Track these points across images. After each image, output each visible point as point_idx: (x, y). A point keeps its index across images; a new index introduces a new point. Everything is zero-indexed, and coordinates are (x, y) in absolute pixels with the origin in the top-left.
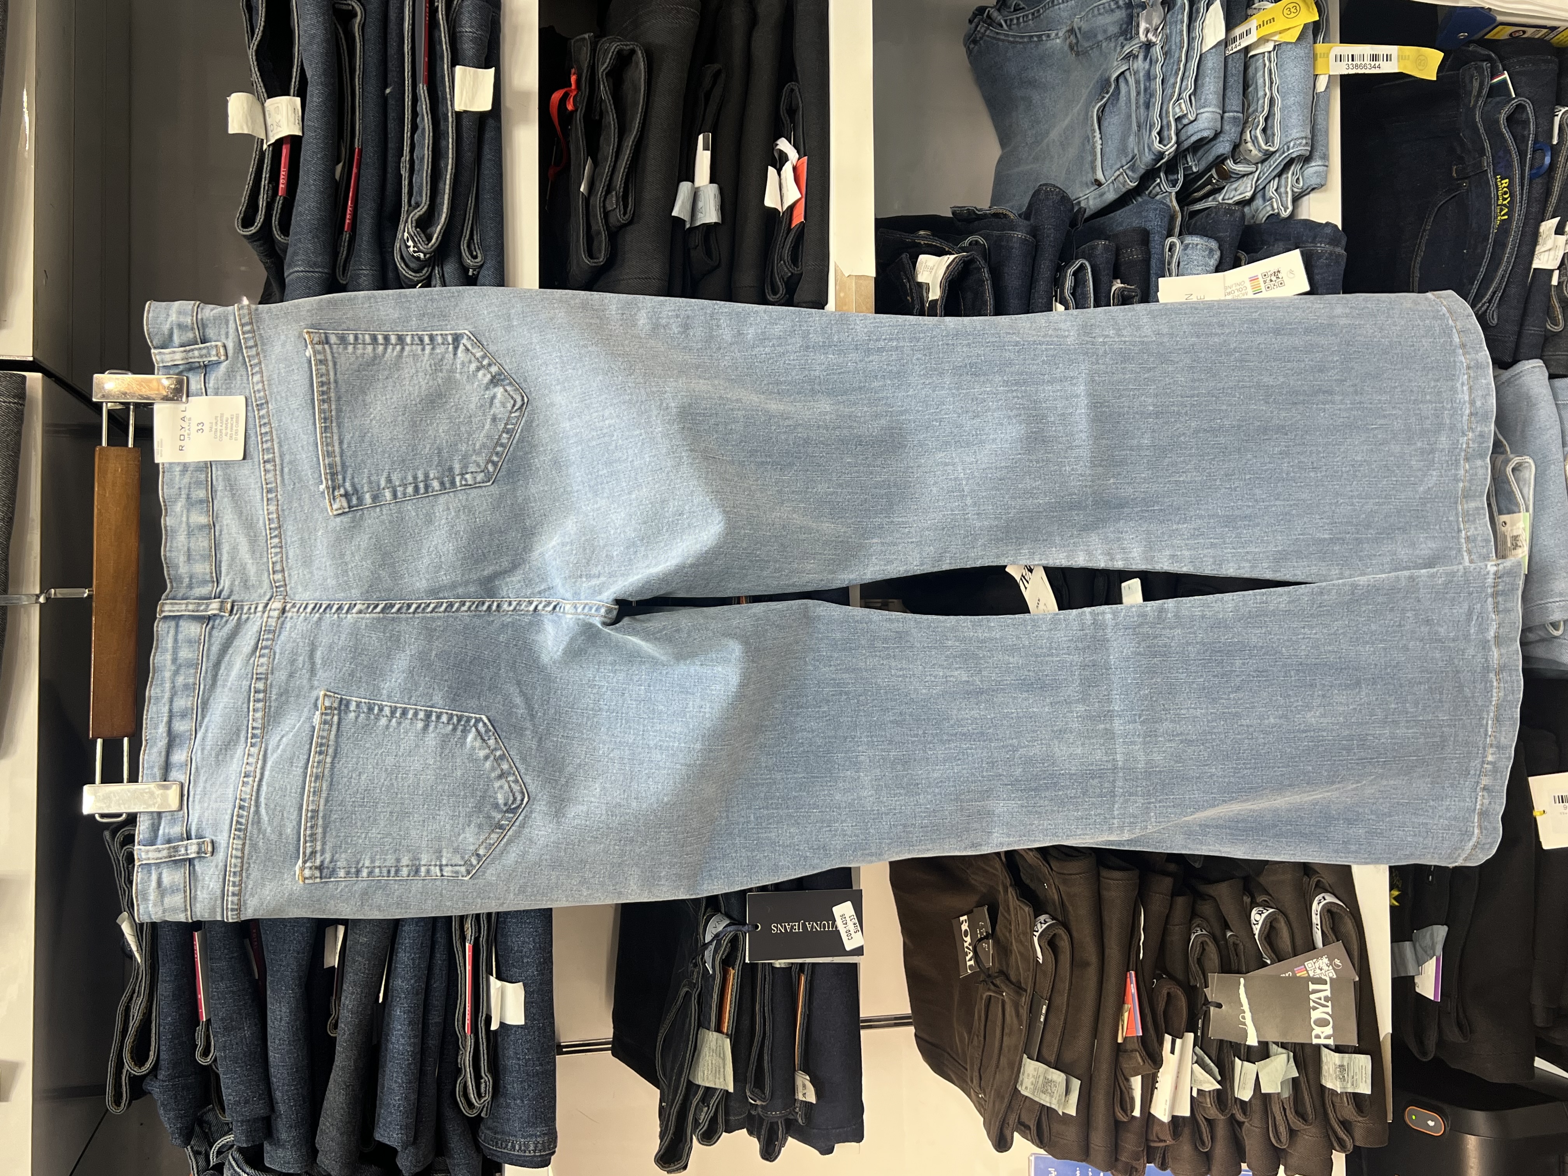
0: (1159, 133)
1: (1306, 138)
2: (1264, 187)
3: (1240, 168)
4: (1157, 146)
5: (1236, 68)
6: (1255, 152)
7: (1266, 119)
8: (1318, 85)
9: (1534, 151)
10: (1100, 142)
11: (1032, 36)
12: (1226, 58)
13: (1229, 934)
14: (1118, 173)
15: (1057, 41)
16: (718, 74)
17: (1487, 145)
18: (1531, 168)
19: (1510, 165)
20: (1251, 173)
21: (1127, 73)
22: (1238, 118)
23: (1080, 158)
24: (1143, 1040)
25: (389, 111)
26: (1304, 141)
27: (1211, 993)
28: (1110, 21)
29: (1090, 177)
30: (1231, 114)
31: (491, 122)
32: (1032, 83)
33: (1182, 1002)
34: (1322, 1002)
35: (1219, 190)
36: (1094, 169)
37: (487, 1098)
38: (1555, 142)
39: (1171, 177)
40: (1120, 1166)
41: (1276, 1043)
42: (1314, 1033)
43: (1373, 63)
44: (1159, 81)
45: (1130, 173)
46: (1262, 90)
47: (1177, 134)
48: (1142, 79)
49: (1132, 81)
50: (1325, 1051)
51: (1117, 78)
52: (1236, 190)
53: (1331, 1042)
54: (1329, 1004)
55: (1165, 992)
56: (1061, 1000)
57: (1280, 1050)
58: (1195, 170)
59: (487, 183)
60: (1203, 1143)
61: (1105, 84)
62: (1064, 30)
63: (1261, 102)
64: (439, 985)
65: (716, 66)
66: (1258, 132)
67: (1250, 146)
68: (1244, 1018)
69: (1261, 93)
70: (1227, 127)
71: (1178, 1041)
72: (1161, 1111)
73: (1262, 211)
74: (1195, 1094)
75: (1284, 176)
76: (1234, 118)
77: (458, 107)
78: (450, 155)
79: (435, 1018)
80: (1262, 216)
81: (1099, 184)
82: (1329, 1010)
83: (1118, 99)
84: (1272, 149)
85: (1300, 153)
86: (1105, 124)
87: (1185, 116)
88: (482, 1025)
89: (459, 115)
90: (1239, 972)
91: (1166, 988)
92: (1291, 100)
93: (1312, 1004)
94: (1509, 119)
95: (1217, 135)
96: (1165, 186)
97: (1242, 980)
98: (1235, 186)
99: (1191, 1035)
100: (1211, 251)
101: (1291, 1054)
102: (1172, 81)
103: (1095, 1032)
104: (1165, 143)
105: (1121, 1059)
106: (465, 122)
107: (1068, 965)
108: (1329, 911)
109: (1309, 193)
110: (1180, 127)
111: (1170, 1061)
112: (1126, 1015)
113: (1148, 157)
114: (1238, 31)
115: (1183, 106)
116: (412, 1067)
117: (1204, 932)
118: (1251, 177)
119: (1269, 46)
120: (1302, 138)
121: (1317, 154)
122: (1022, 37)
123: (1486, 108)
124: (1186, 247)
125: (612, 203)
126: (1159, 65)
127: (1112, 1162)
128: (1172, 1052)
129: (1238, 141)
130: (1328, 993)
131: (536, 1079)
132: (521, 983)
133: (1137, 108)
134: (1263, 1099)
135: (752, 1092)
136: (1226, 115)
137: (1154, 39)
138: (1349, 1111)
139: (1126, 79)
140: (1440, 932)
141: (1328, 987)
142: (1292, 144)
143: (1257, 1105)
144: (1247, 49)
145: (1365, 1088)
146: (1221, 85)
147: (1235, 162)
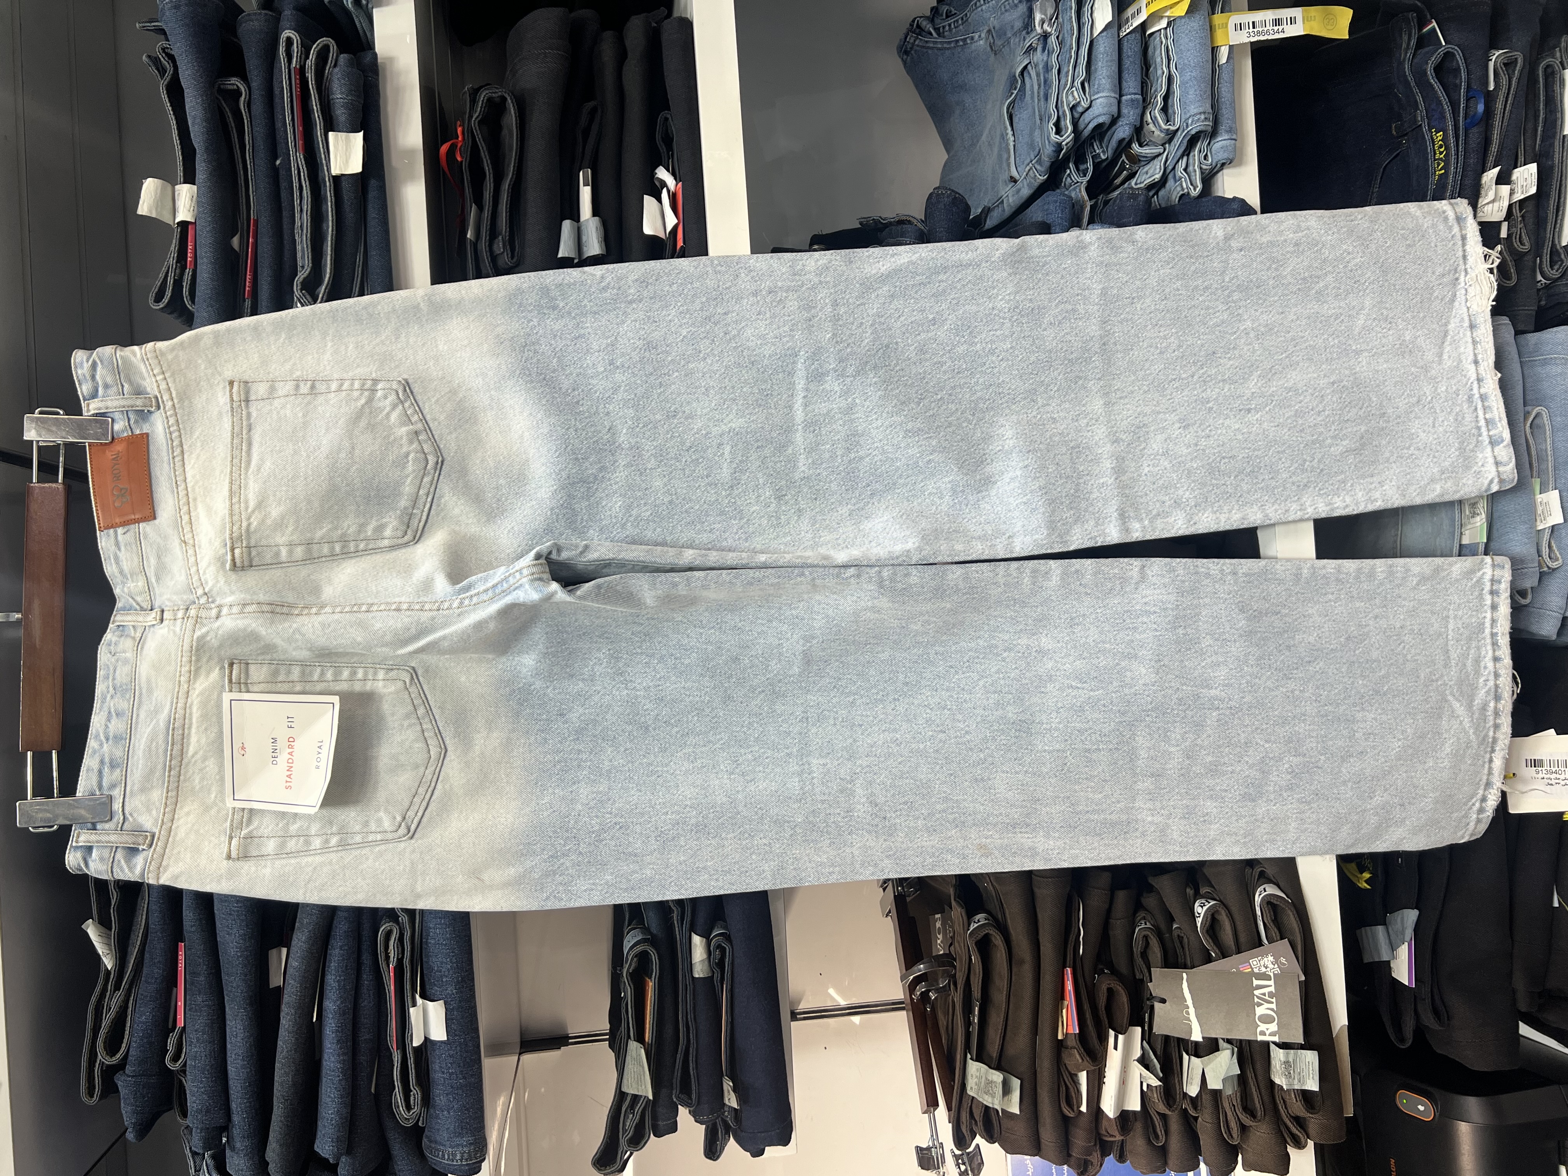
0: (1056, 124)
1: (1204, 113)
2: (1174, 168)
3: (1146, 151)
4: (1054, 137)
5: (1132, 49)
6: (1157, 133)
7: (1166, 98)
8: (1218, 57)
9: (1468, 100)
10: (1012, 139)
11: (957, 41)
12: (1120, 41)
13: (1175, 926)
14: (1028, 168)
15: (981, 43)
16: (594, 111)
17: (1419, 98)
18: (1466, 116)
19: (1444, 119)
20: (1160, 154)
21: (1029, 67)
22: (1137, 100)
23: (999, 155)
24: (1082, 1036)
25: (281, 181)
26: (1203, 117)
27: (1155, 987)
28: (1015, 16)
29: (1007, 175)
30: (1129, 97)
31: (373, 183)
32: (963, 87)
33: (1123, 998)
34: (1267, 998)
35: (1132, 175)
36: (1009, 165)
37: (416, 1110)
38: (1491, 88)
39: (1082, 167)
40: (1073, 1160)
41: (1223, 1039)
42: (1259, 1030)
43: (1276, 28)
44: (1055, 71)
45: (1038, 167)
46: (1161, 70)
47: (1075, 123)
48: (1041, 71)
49: (1033, 73)
50: (1272, 1046)
51: (1022, 72)
53: (1276, 1039)
54: (1274, 1000)
55: (1104, 987)
56: (1000, 998)
57: (1226, 1045)
58: (1103, 157)
59: (373, 239)
60: (1157, 1137)
61: (1012, 82)
62: (985, 31)
63: (1160, 80)
64: (367, 1003)
65: (592, 104)
66: (1158, 113)
68: (1187, 1013)
69: (1159, 72)
70: (1125, 111)
71: (1121, 1037)
72: (1109, 1107)
73: (1174, 191)
74: (1145, 1088)
75: (1192, 154)
76: (1132, 100)
77: (335, 171)
78: (330, 218)
79: (365, 1035)
80: (1175, 198)
81: (1014, 180)
82: (1274, 1006)
83: (1024, 94)
84: (1173, 128)
85: (1198, 129)
86: (1015, 120)
87: (1079, 102)
88: (407, 1041)
89: (337, 179)
90: (1185, 967)
91: (1104, 983)
92: (1191, 75)
93: (1256, 1000)
94: (1439, 70)
95: (1114, 121)
96: (1075, 177)
97: (1185, 975)
98: (1145, 170)
99: (1137, 1030)
101: (1236, 1049)
102: (1065, 70)
103: (1035, 1028)
104: (1063, 133)
105: (1063, 1055)
106: (345, 185)
107: (1005, 963)
108: (1269, 903)
109: (1221, 169)
110: (1076, 115)
111: (1114, 1059)
112: (1064, 1011)
113: (1049, 150)
114: (1130, 11)
115: (1075, 93)
116: (343, 1083)
117: (1148, 925)
118: (1160, 158)
119: (1163, 23)
120: (1200, 113)
121: (1222, 128)
122: (949, 43)
123: (1415, 61)
125: (499, 246)
126: (1054, 56)
127: (1064, 1156)
128: (1116, 1048)
129: (1138, 124)
130: (1272, 989)
131: (460, 1092)
132: (442, 1002)
133: (1039, 100)
134: (1213, 1096)
135: (678, 1098)
136: (1124, 98)
137: (1049, 30)
138: (1298, 1108)
139: (1029, 74)
140: (1411, 916)
141: (1272, 982)
142: (1190, 121)
143: (1207, 1099)
144: (1143, 26)
145: (1313, 1085)
146: (1115, 68)
147: (1141, 145)
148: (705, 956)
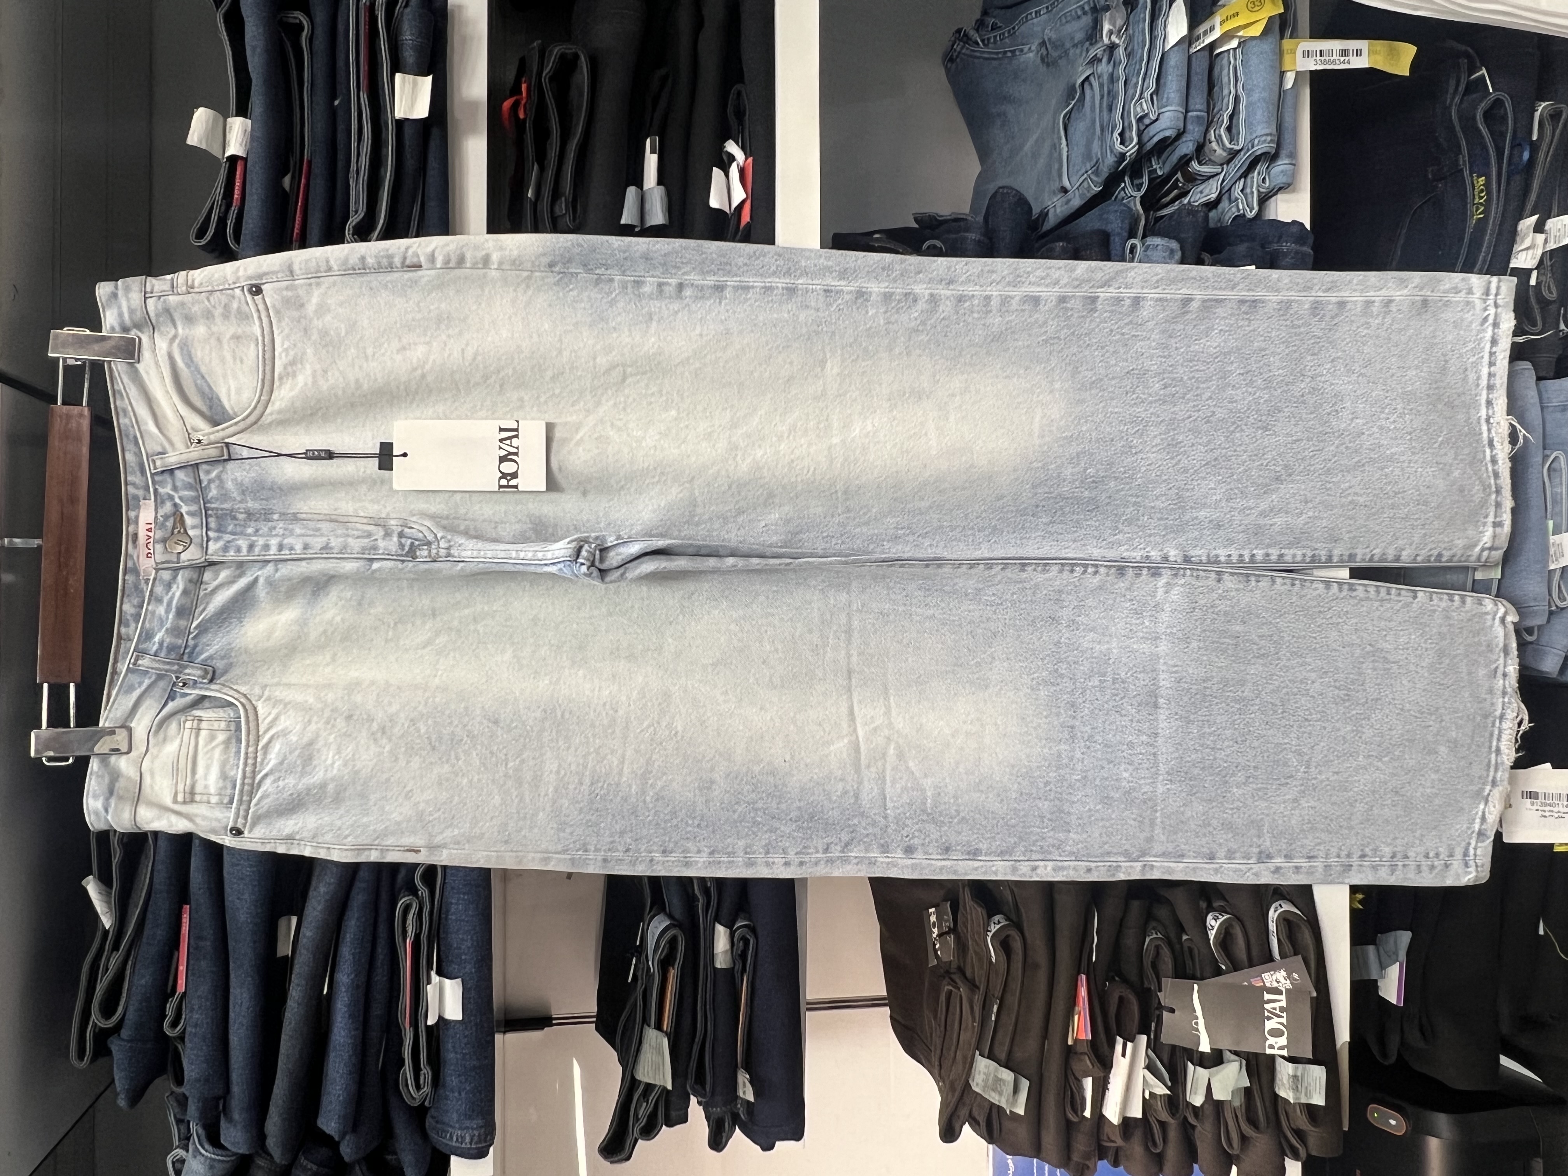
0: (1121, 135)
1: (1270, 134)
2: (1230, 189)
3: (1206, 169)
4: (1119, 148)
5: (1200, 66)
6: (1219, 151)
7: (1231, 117)
8: (1285, 82)
9: (1512, 148)
10: (1067, 149)
11: (1006, 52)
12: (1190, 58)
13: (1185, 937)
14: (1083, 178)
15: (1029, 54)
16: (664, 79)
17: (1464, 143)
18: (1510, 163)
19: (1488, 164)
21: (1092, 77)
22: (1202, 117)
23: (1049, 166)
24: (1093, 1044)
25: (338, 122)
26: (1269, 138)
27: (1164, 998)
28: (1077, 29)
29: (1057, 185)
30: (1195, 113)
32: (1006, 99)
33: (1133, 1007)
34: (1277, 1012)
35: (1185, 194)
36: (1060, 176)
37: (426, 1090)
38: (1535, 138)
39: (1137, 182)
40: (1072, 1164)
41: (1230, 1051)
42: (1267, 1043)
43: (1342, 59)
44: (1121, 83)
45: (1094, 178)
46: (1228, 90)
47: (1140, 134)
48: (1105, 82)
49: (1096, 85)
50: (1279, 1061)
51: (1083, 83)
52: (1201, 192)
53: (1285, 1053)
54: (1284, 1015)
55: (1117, 995)
56: (1013, 1000)
57: (1233, 1058)
58: (1160, 173)
60: (1155, 1144)
61: (1070, 92)
62: (1037, 43)
63: (1225, 101)
64: (380, 978)
65: (663, 71)
66: (1222, 131)
67: (1214, 145)
68: (1197, 1024)
69: (1226, 92)
70: (1190, 127)
71: (1129, 1045)
72: (1112, 1112)
73: (1228, 212)
74: (1147, 1096)
75: (1250, 176)
76: (1198, 117)
77: (399, 114)
78: (390, 163)
79: (377, 1011)
80: (1228, 218)
81: (1065, 190)
82: (1284, 1021)
83: (1083, 105)
84: (1237, 148)
85: (1265, 150)
86: (1071, 130)
87: (1147, 114)
88: (421, 1019)
89: (401, 124)
90: (1194, 978)
91: (1116, 992)
92: (1256, 96)
93: (1266, 1014)
94: (1487, 115)
95: (1180, 135)
96: (1130, 191)
97: (1196, 986)
98: (1201, 188)
99: (1143, 1039)
100: (1172, 252)
101: (1244, 1062)
102: (1134, 80)
103: (1045, 1034)
104: (1127, 144)
105: (1071, 1060)
106: (408, 131)
107: (1020, 965)
108: (1285, 919)
109: (1276, 194)
110: (1142, 128)
111: (1120, 1066)
112: (1076, 1017)
113: (1110, 160)
114: (1201, 29)
115: (1145, 106)
116: (352, 1059)
117: (1160, 936)
118: (1216, 178)
119: (1234, 43)
120: (1267, 135)
121: (1283, 153)
122: (997, 53)
123: (1463, 106)
124: (1147, 248)
125: (561, 208)
126: (1121, 68)
127: (1066, 1160)
128: (1124, 1055)
129: (1202, 140)
130: (1283, 1003)
131: (473, 1073)
132: (460, 980)
133: (1101, 111)
134: (1216, 1107)
135: (693, 1089)
136: (1190, 114)
137: (1117, 41)
138: (1302, 1121)
139: (1091, 85)
140: (1405, 937)
141: (1283, 997)
142: (1257, 141)
143: (1209, 1110)
144: (1212, 46)
145: (1319, 1099)
146: (1184, 83)
147: (1200, 163)
148: (728, 947)
